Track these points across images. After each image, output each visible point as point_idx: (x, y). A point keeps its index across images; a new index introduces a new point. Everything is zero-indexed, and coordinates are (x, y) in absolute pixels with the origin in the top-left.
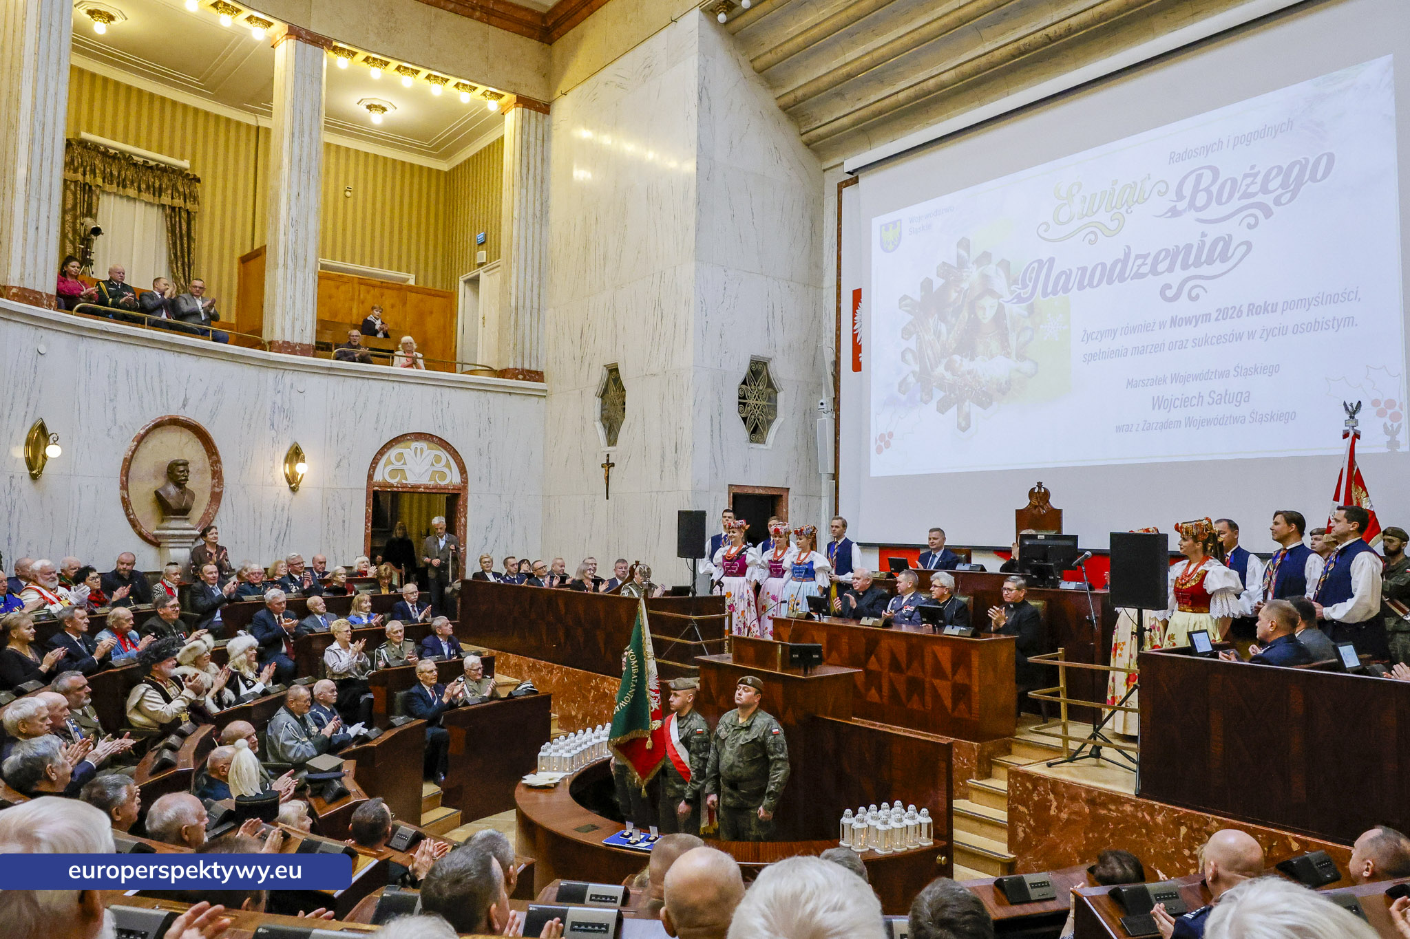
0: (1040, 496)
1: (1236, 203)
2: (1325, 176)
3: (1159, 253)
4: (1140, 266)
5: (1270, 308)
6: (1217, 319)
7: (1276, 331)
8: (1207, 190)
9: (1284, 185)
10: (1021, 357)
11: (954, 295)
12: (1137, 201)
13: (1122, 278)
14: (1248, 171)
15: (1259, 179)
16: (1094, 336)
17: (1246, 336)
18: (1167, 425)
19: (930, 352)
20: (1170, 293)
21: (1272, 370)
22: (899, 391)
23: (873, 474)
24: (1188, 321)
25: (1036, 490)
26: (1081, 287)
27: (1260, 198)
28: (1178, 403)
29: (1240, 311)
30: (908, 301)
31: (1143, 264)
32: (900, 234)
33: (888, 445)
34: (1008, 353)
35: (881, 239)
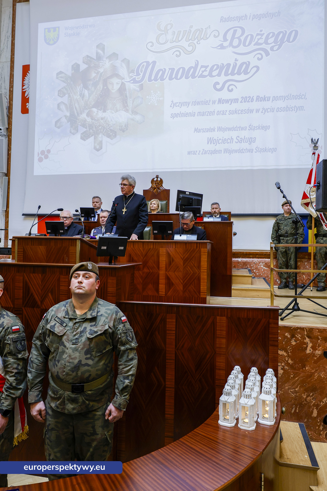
1: (252, 47)
2: (294, 39)
3: (213, 66)
4: (203, 72)
5: (266, 99)
6: (241, 102)
7: (269, 110)
8: (239, 38)
9: (275, 41)
10: (134, 112)
11: (94, 75)
12: (203, 38)
13: (193, 77)
14: (259, 32)
15: (264, 37)
16: (177, 105)
17: (255, 111)
18: (215, 152)
19: (76, 105)
20: (218, 87)
21: (265, 128)
22: (55, 126)
23: (35, 174)
24: (227, 101)
25: (155, 180)
26: (171, 78)
27: (264, 46)
28: (220, 141)
29: (253, 99)
30: (63, 75)
31: (205, 71)
32: (58, 35)
33: (46, 157)
34: (127, 110)
35: (45, 36)
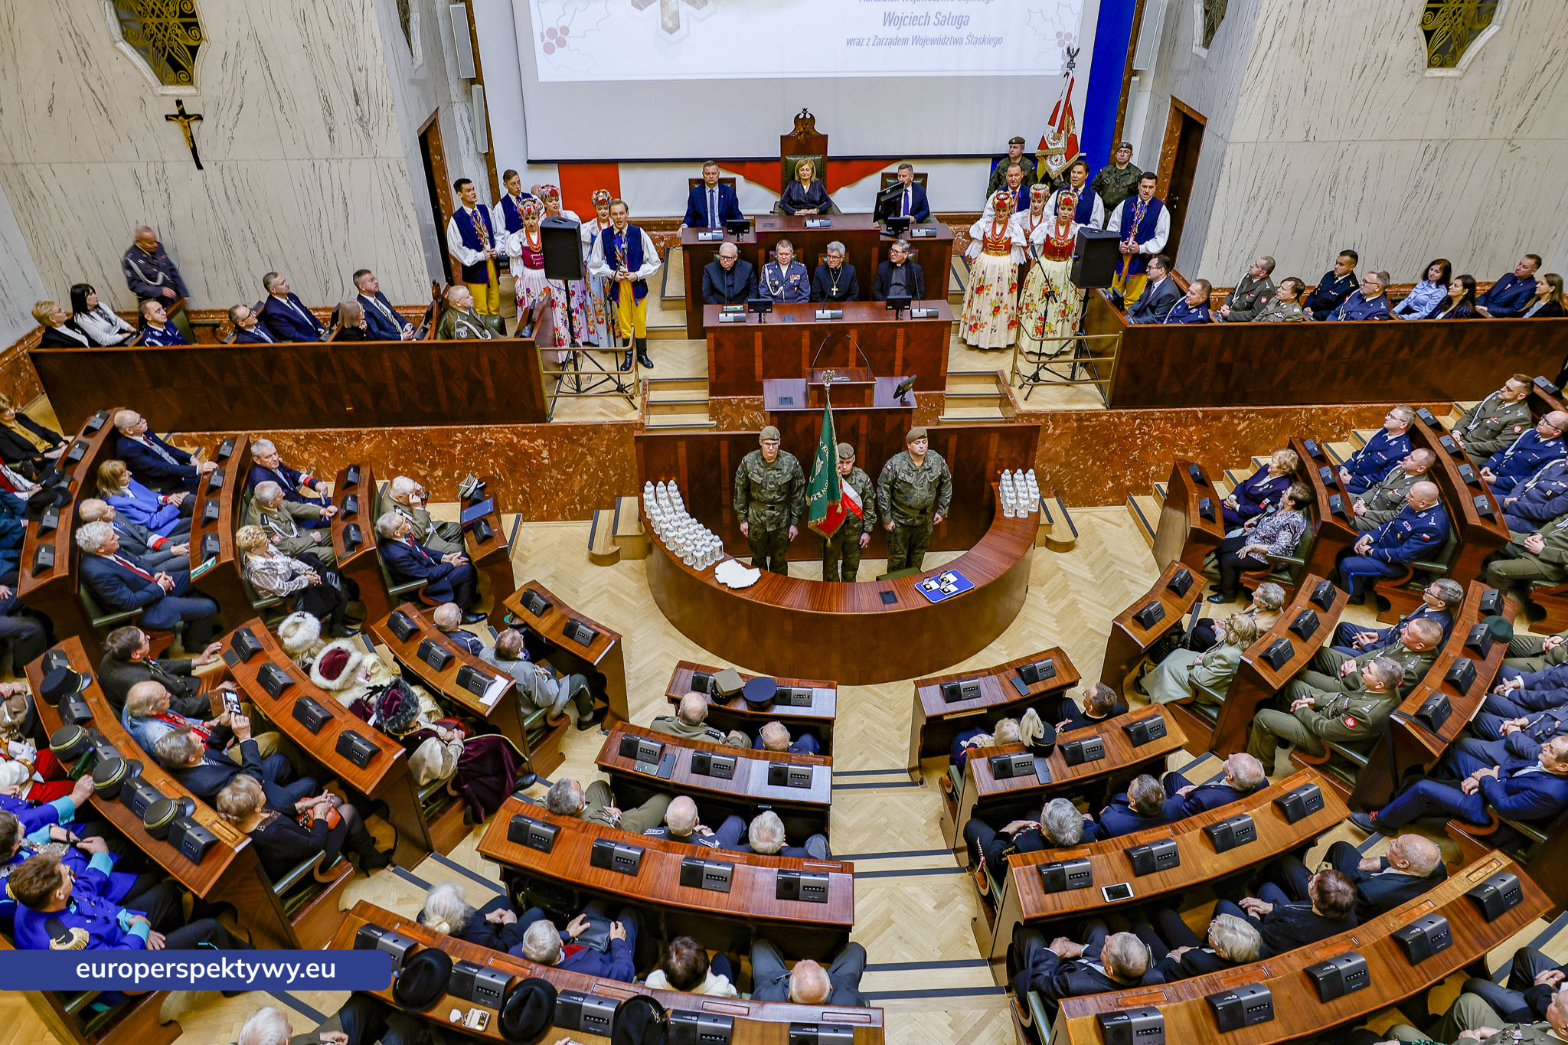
0: (804, 122)
